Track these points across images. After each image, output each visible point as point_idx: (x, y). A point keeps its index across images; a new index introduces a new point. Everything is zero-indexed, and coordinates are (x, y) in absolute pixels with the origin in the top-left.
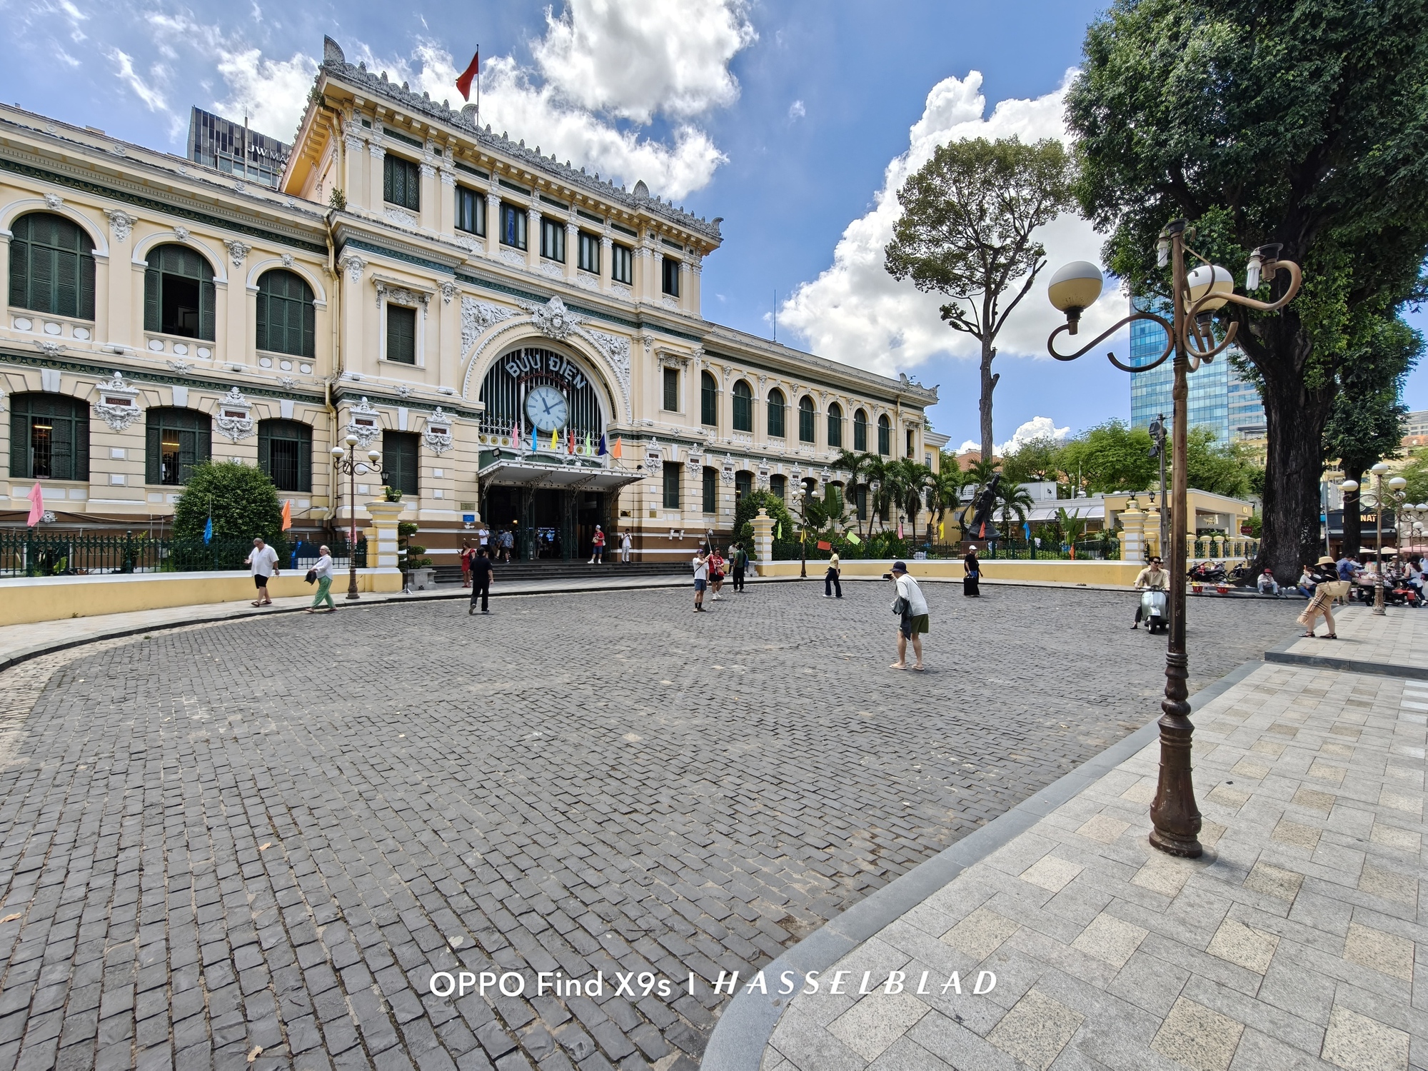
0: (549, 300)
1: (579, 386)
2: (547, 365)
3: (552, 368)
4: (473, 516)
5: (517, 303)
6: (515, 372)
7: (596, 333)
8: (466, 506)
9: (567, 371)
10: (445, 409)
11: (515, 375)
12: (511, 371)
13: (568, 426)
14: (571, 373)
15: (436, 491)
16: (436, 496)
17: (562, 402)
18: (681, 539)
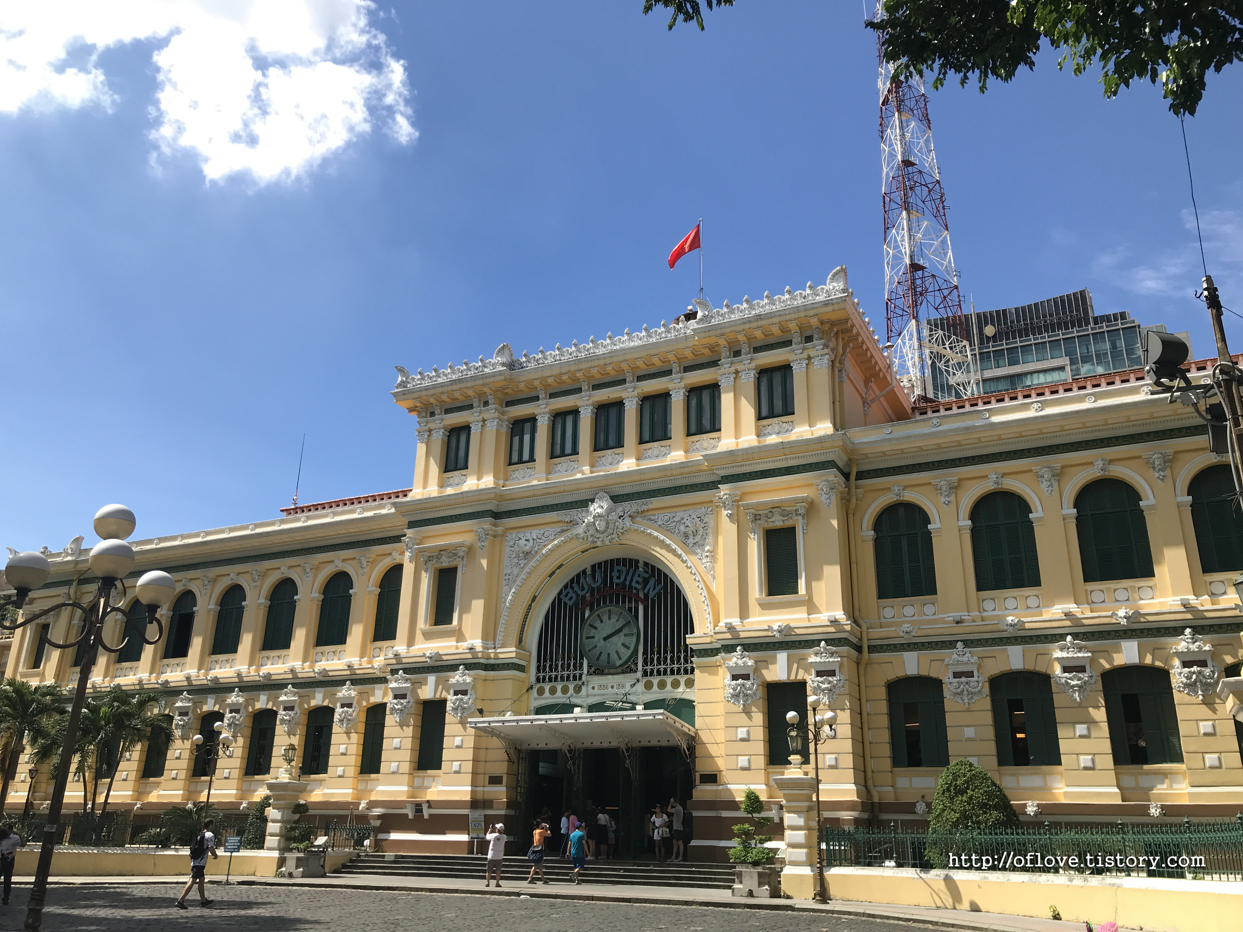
0: (593, 501)
2: (611, 579)
3: (616, 581)
5: (560, 519)
6: (571, 599)
7: (661, 518)
8: (494, 780)
9: (636, 578)
10: (469, 666)
11: (570, 603)
12: (566, 599)
13: (645, 653)
14: (641, 580)
15: (454, 763)
16: (454, 769)
17: (629, 622)
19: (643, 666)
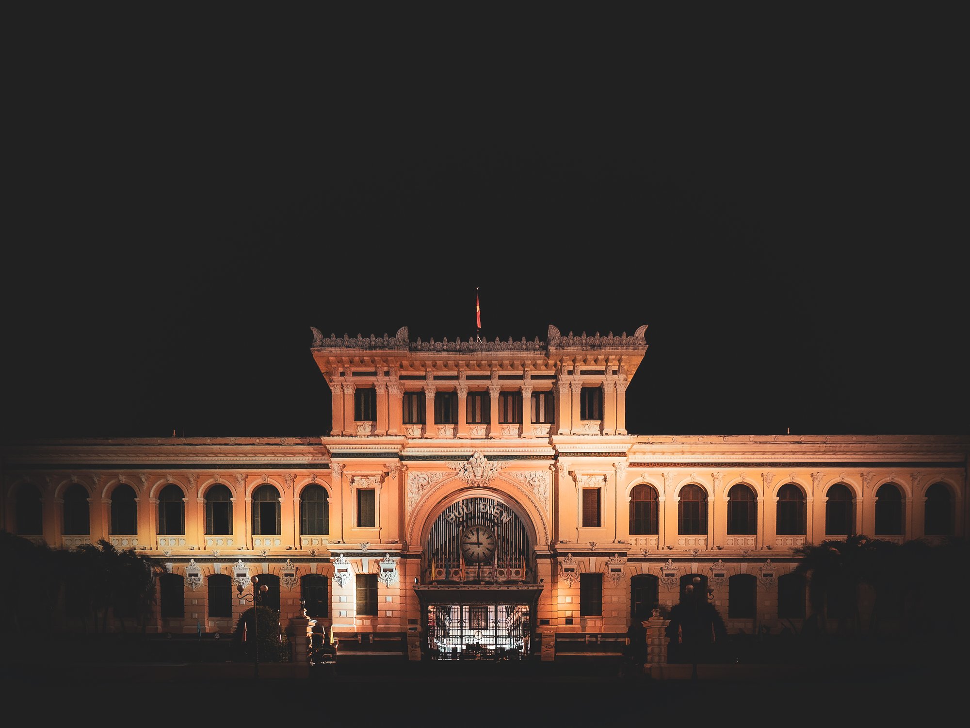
1: (506, 520)
2: (480, 508)
3: (482, 510)
5: (447, 466)
6: (452, 519)
8: (411, 622)
9: (495, 510)
10: (392, 555)
12: (449, 519)
13: (499, 554)
14: (498, 512)
15: (387, 612)
16: (388, 615)
17: (491, 536)
18: (599, 643)
19: (498, 562)
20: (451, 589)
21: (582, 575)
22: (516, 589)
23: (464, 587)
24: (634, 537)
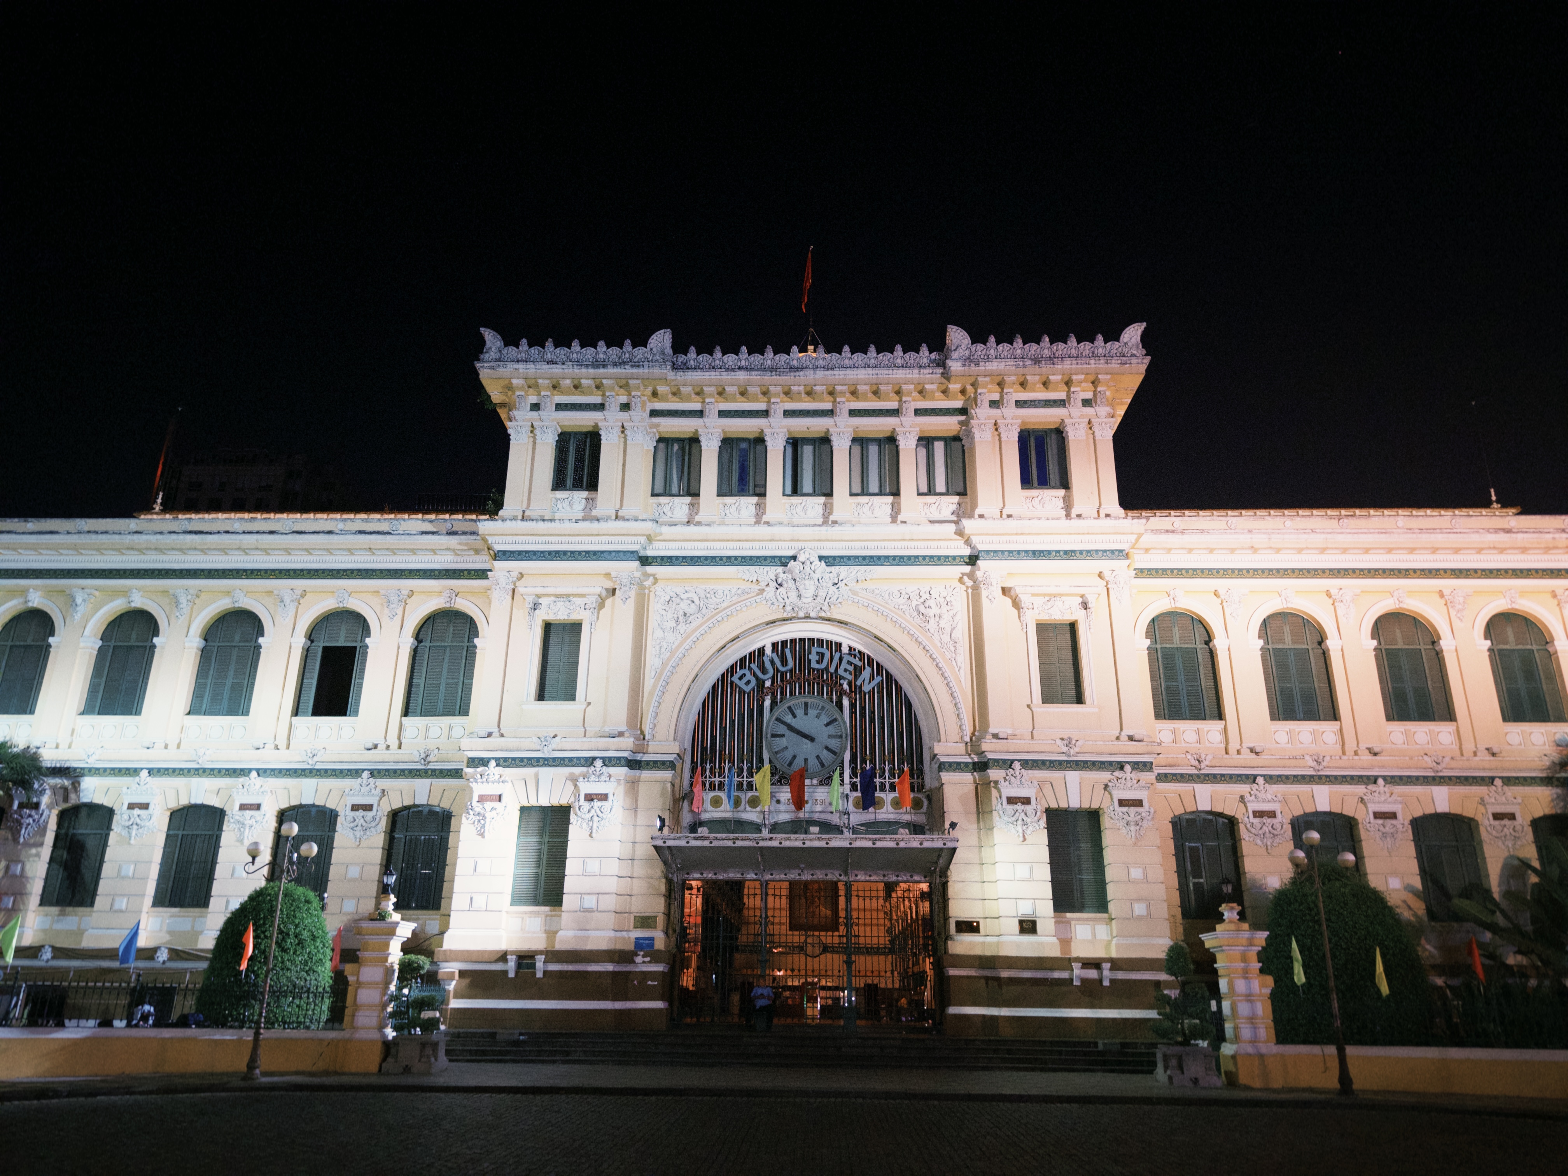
0: (794, 558)
1: (866, 688)
2: (809, 661)
3: (814, 665)
4: (652, 939)
5: (742, 576)
6: (748, 682)
8: (644, 922)
9: (844, 665)
10: (607, 762)
11: (747, 689)
12: (741, 684)
13: (853, 760)
14: (851, 668)
15: (586, 897)
16: (586, 906)
17: (835, 720)
18: (1106, 983)
19: (851, 778)
20: (739, 844)
21: (1049, 812)
22: (892, 845)
23: (771, 839)
24: (1167, 726)
